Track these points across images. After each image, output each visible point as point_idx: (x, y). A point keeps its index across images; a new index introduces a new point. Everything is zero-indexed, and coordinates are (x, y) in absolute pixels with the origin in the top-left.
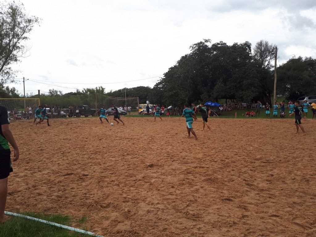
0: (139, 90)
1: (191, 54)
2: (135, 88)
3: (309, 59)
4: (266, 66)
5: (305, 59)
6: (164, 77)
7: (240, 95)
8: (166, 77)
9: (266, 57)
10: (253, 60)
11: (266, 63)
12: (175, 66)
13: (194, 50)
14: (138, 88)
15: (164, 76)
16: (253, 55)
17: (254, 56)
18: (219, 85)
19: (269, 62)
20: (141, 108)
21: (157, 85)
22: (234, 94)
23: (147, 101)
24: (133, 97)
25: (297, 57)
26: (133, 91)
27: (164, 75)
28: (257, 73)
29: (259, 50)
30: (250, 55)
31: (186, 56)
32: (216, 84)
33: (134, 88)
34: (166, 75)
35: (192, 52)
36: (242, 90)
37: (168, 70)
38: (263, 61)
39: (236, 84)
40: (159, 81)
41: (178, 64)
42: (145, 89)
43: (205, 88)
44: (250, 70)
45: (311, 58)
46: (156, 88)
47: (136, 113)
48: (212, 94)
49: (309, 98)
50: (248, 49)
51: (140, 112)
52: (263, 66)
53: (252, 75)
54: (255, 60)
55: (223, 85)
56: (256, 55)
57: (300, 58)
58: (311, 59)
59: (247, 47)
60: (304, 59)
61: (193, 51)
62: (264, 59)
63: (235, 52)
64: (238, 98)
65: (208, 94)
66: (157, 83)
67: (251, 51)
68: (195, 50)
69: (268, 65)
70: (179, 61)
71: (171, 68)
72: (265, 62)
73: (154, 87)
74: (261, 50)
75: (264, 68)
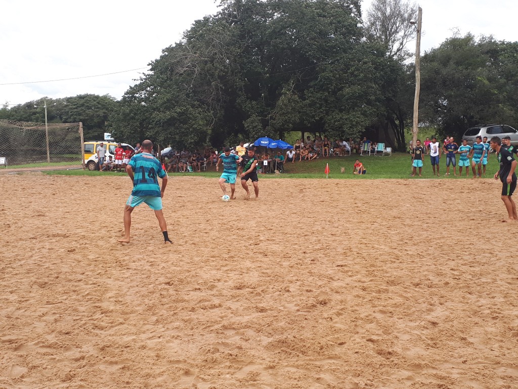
0: (83, 105)
1: (218, 15)
2: (71, 98)
3: (488, 40)
4: (396, 54)
5: (480, 40)
6: (151, 73)
7: (335, 122)
8: (155, 73)
9: (396, 32)
10: (364, 39)
11: (396, 46)
12: (179, 45)
13: (226, 6)
14: (80, 97)
15: (151, 70)
16: (366, 26)
17: (369, 27)
18: (287, 96)
19: (402, 44)
20: (88, 152)
21: (133, 91)
22: (321, 119)
23: (106, 134)
24: (65, 122)
25: (462, 35)
26: (66, 106)
27: (150, 67)
28: (375, 68)
29: (380, 15)
30: (359, 25)
31: (206, 20)
32: (281, 95)
33: (69, 100)
34: (156, 66)
35: (220, 9)
36: (341, 111)
37: (161, 54)
38: (387, 41)
39: (327, 94)
40: (138, 83)
41: (185, 41)
42: (98, 103)
43: (254, 103)
44: (359, 61)
45: (492, 38)
46: (131, 101)
47: (75, 165)
48: (271, 118)
49: (488, 132)
50: (354, 10)
51: (86, 162)
52: (388, 54)
53: (362, 75)
54: (370, 37)
55: (296, 97)
56: (373, 24)
57: (469, 38)
58: (493, 41)
59: (352, 6)
60: (477, 40)
61: (222, 7)
62: (390, 35)
63: (324, 16)
64: (330, 130)
65: (260, 118)
66: (133, 86)
67: (360, 16)
68: (229, 6)
69: (398, 50)
70: (189, 32)
71: (169, 50)
72: (393, 42)
73: (124, 98)
74: (384, 13)
75: (391, 57)
